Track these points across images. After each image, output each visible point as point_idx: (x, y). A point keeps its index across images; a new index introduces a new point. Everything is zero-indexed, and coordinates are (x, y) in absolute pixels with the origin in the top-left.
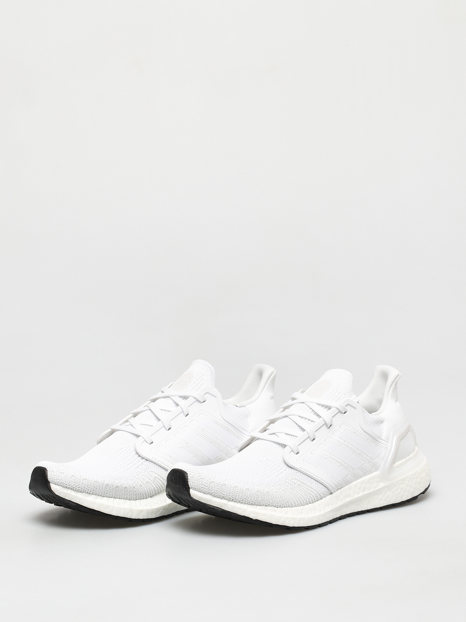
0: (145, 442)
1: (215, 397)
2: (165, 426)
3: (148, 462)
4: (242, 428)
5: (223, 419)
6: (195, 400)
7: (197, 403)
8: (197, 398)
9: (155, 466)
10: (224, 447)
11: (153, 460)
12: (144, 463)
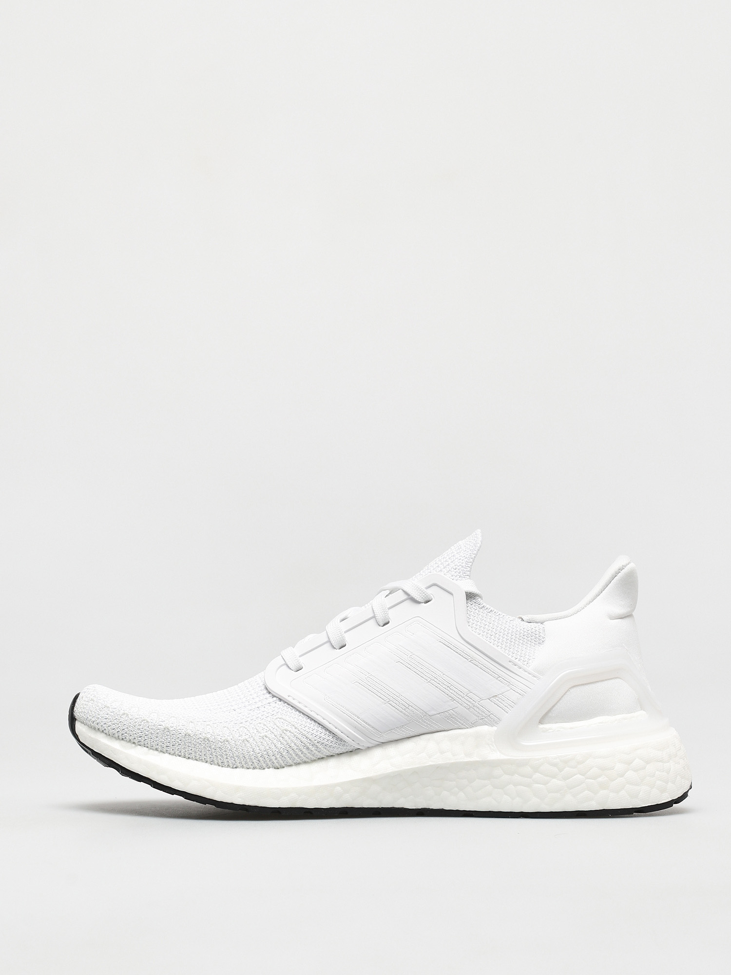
0: (285, 667)
1: (452, 594)
2: (332, 641)
3: (282, 702)
4: (510, 662)
5: (462, 637)
6: (405, 597)
7: (408, 604)
8: (410, 594)
9: (290, 709)
10: (461, 694)
11: (290, 699)
12: (273, 705)
